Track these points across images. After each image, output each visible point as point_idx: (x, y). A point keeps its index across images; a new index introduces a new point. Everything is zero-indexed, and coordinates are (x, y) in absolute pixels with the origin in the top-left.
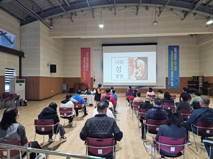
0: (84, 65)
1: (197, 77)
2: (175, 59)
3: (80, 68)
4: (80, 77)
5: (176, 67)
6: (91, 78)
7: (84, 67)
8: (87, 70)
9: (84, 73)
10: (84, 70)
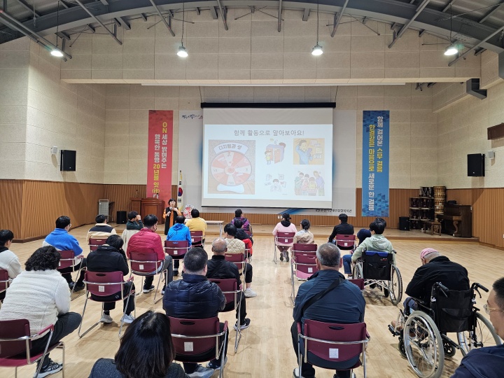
0: (157, 154)
1: (432, 188)
2: (380, 143)
3: (145, 161)
4: (144, 182)
5: (380, 164)
6: (173, 186)
7: (157, 157)
8: (163, 167)
9: (156, 173)
10: (156, 167)
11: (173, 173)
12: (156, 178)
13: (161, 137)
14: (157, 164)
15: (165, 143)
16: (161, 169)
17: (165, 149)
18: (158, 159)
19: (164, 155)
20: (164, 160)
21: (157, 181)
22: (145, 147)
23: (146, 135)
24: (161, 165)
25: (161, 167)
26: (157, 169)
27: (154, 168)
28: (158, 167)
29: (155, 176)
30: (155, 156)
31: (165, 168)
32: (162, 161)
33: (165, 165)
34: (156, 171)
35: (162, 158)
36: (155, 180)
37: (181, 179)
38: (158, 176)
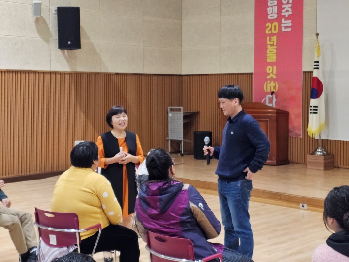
3: (250, 17)
4: (249, 68)
6: (305, 73)
7: (272, 6)
8: (286, 27)
9: (271, 45)
10: (271, 29)
11: (308, 39)
12: (271, 55)
14: (272, 21)
16: (280, 34)
18: (275, 9)
20: (287, 11)
21: (272, 64)
24: (280, 23)
25: (280, 27)
26: (272, 35)
27: (267, 32)
28: (275, 30)
29: (268, 51)
30: (269, 4)
31: (290, 29)
32: (283, 14)
33: (289, 23)
34: (270, 40)
35: (283, 6)
36: (268, 60)
37: (318, 57)
38: (275, 51)
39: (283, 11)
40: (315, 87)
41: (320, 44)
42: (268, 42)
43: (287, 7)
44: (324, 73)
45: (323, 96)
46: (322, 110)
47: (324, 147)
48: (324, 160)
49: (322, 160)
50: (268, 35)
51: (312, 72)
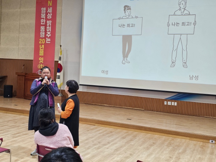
0: (42, 28)
3: (33, 35)
4: (31, 58)
6: (55, 61)
7: (42, 32)
8: (48, 41)
9: (41, 48)
10: (41, 42)
11: (57, 47)
12: (41, 53)
13: (47, 10)
14: (42, 38)
15: (50, 16)
16: (45, 44)
17: (49, 23)
18: (44, 33)
19: (49, 29)
21: (42, 57)
22: (32, 21)
23: (34, 9)
24: (46, 39)
25: (46, 41)
26: (42, 44)
28: (43, 42)
29: (40, 51)
30: (41, 31)
31: (50, 42)
32: (47, 36)
33: (49, 40)
34: (41, 46)
35: (47, 32)
36: (40, 55)
37: (61, 55)
38: (43, 51)
39: (47, 34)
40: (59, 68)
41: (62, 50)
42: (40, 47)
43: (49, 33)
44: (63, 62)
45: (62, 72)
46: (62, 77)
47: (62, 93)
48: (62, 98)
49: (60, 98)
50: (40, 44)
51: (58, 61)
